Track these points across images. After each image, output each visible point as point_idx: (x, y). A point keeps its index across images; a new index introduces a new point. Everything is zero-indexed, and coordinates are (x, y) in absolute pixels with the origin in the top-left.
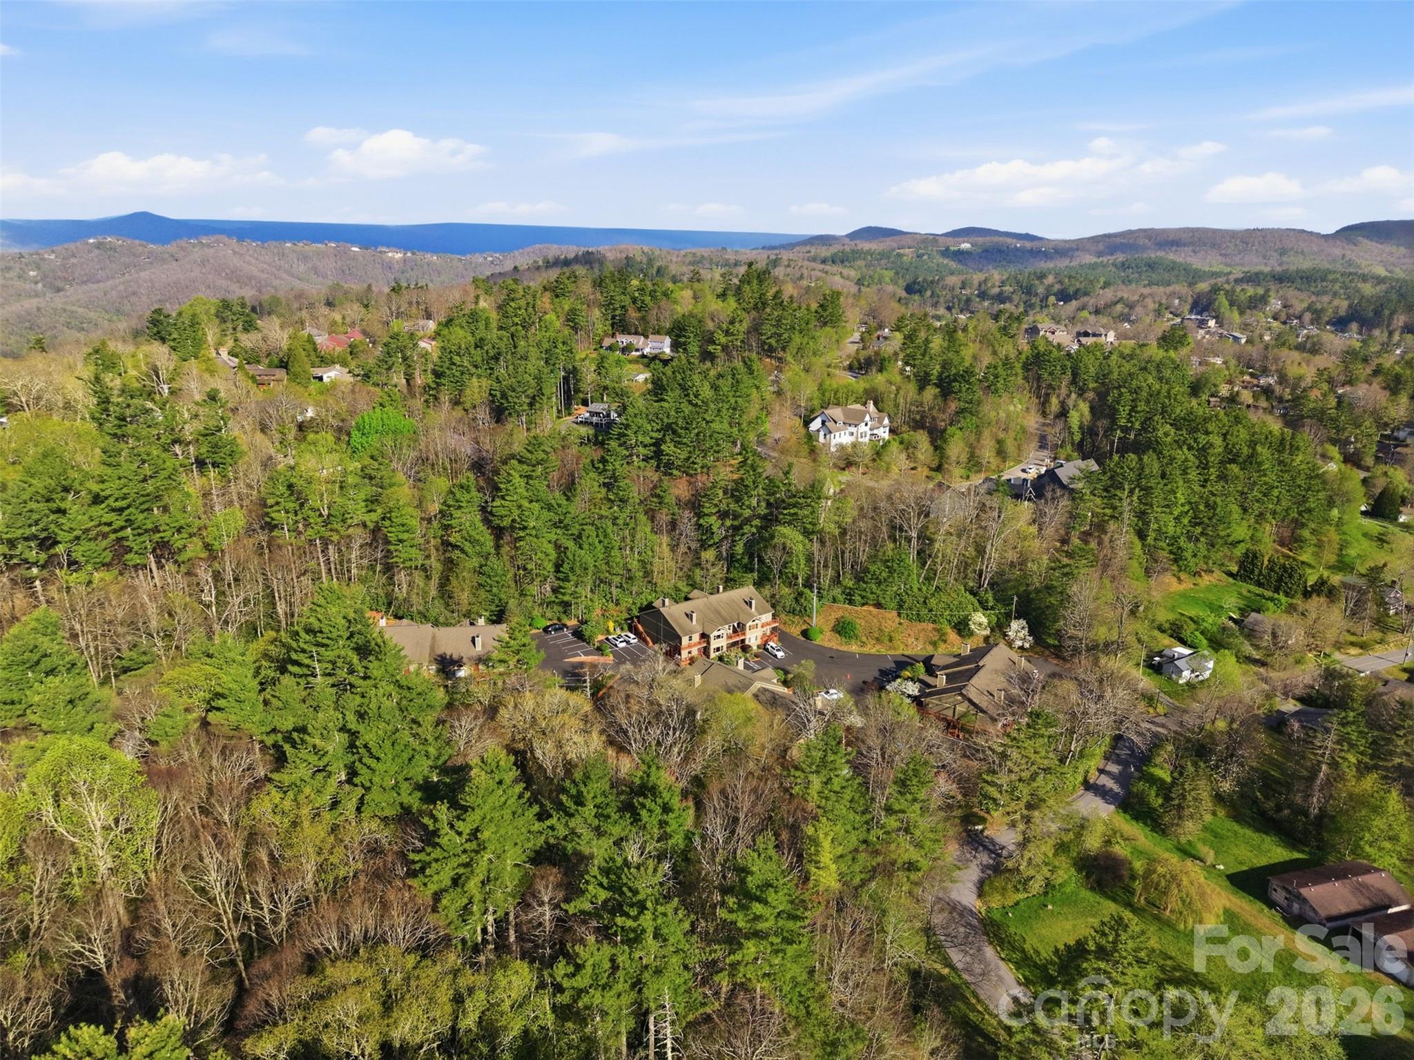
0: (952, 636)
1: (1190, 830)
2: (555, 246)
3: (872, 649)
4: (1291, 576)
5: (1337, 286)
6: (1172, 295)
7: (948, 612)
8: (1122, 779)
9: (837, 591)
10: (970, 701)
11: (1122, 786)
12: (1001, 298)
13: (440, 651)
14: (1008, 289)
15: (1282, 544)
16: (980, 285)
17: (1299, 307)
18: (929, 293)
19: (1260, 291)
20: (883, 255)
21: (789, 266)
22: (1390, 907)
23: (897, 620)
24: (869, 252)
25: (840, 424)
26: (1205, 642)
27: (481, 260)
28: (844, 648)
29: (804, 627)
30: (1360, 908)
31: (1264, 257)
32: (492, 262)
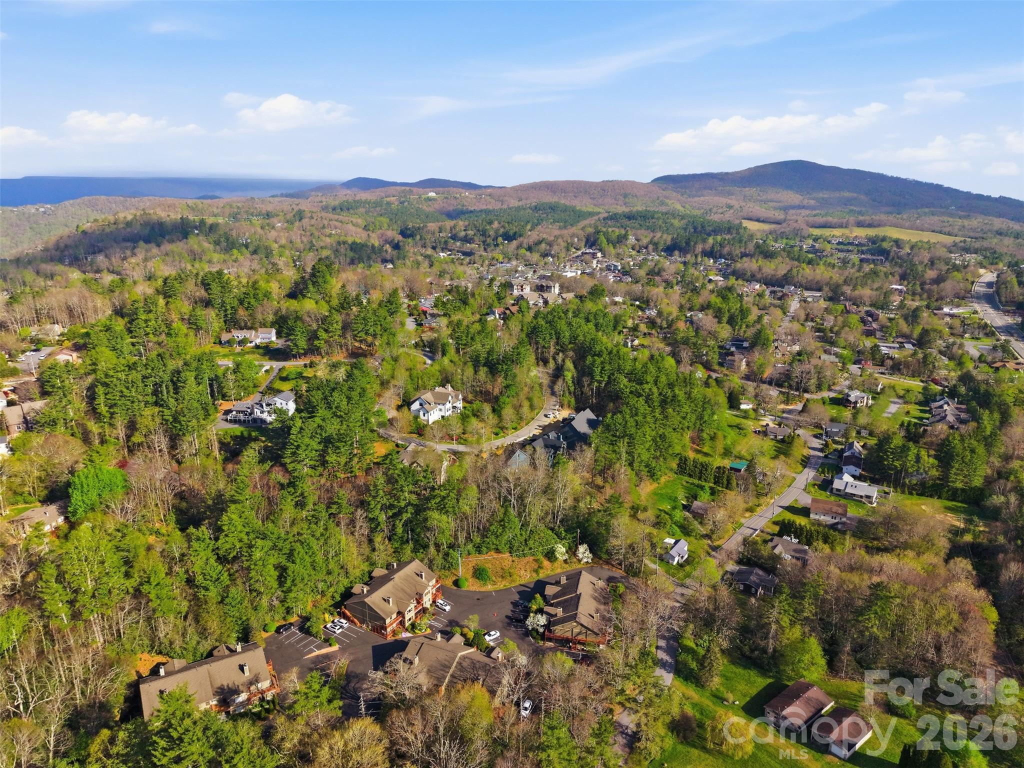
0: (546, 563)
1: (716, 682)
2: (103, 197)
3: (502, 585)
4: (706, 470)
5: (660, 222)
6: (573, 236)
7: (541, 548)
8: (670, 650)
9: (470, 546)
10: (582, 625)
11: (671, 657)
12: (467, 240)
13: (218, 684)
14: (471, 233)
15: (694, 443)
16: (451, 230)
17: (645, 241)
18: (418, 237)
19: (623, 232)
20: (377, 204)
21: (312, 218)
22: (822, 709)
23: (511, 559)
24: (366, 202)
25: (433, 405)
26: (678, 530)
27: (33, 211)
28: (483, 589)
29: (454, 579)
30: (811, 714)
31: (615, 199)
32: (45, 213)
